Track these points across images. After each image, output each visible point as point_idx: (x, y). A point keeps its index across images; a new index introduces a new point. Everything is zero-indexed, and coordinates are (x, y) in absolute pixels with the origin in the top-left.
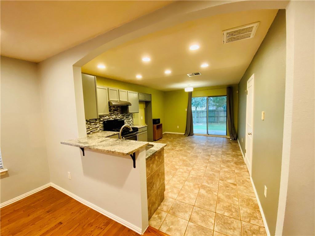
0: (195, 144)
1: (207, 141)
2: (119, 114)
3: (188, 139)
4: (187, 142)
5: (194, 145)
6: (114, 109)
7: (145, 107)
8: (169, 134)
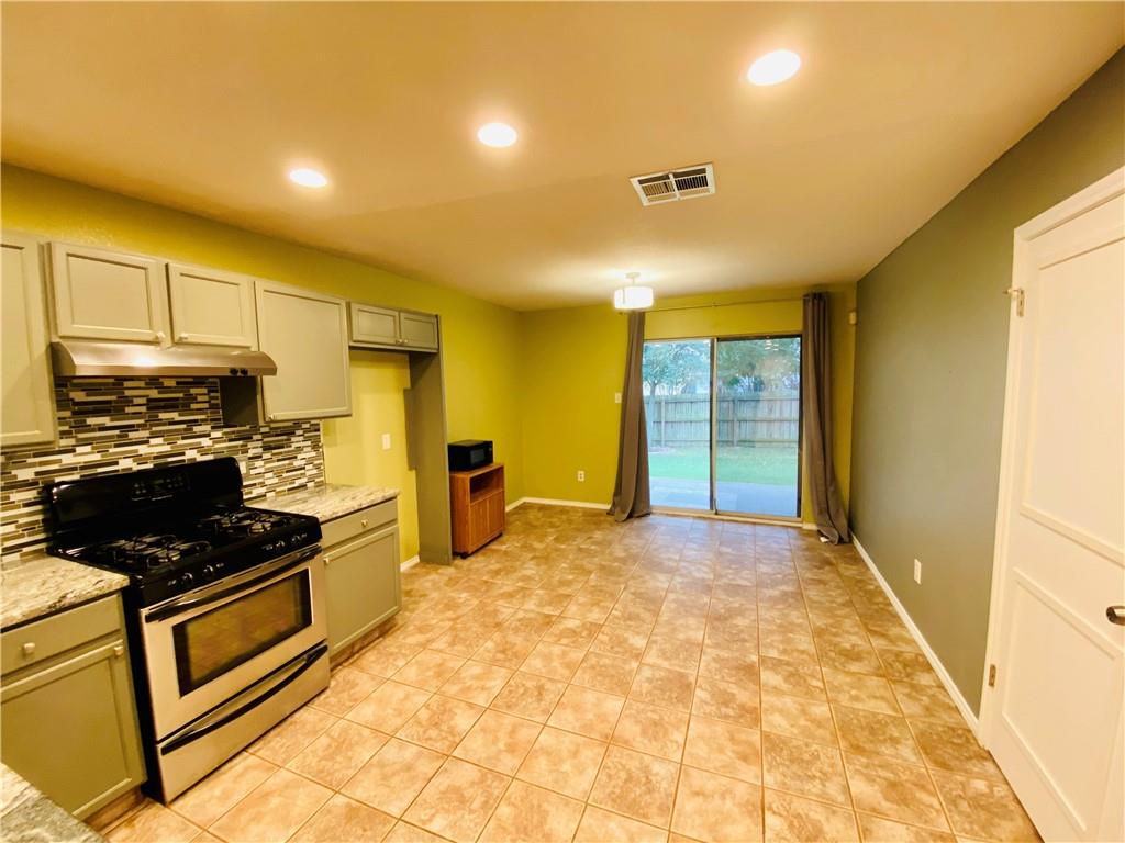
0: (662, 577)
1: (720, 554)
2: (206, 428)
3: (627, 541)
4: (624, 561)
5: (660, 582)
6: (154, 393)
7: (408, 385)
8: (542, 508)
